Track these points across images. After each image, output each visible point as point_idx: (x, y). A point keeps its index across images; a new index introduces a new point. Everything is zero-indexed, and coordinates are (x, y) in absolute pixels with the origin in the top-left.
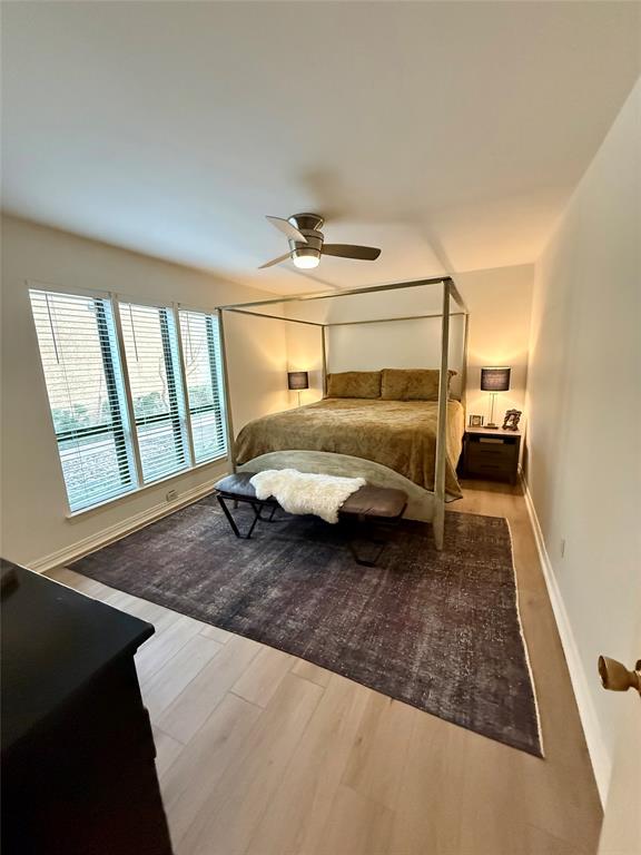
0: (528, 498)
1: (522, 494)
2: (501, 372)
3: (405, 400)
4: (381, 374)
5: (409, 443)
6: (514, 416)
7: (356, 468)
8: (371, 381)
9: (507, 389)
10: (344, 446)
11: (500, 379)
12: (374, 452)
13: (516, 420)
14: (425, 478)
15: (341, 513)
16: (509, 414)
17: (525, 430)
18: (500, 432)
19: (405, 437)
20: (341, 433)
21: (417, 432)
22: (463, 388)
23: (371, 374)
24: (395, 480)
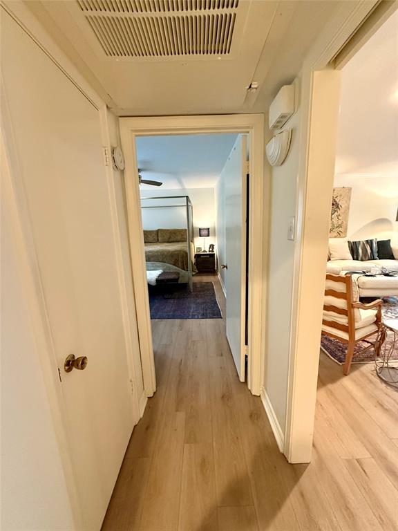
0: (219, 276)
1: (217, 275)
2: (206, 229)
3: (170, 242)
4: (158, 231)
5: (178, 255)
6: (212, 246)
7: (158, 267)
8: (153, 235)
9: (209, 236)
10: (152, 259)
11: (206, 232)
12: (165, 260)
13: (213, 248)
14: (185, 267)
15: (157, 280)
16: (210, 246)
17: (216, 251)
18: (208, 253)
19: (176, 253)
20: (151, 254)
21: (180, 251)
22: (193, 237)
23: (152, 231)
24: (174, 268)
